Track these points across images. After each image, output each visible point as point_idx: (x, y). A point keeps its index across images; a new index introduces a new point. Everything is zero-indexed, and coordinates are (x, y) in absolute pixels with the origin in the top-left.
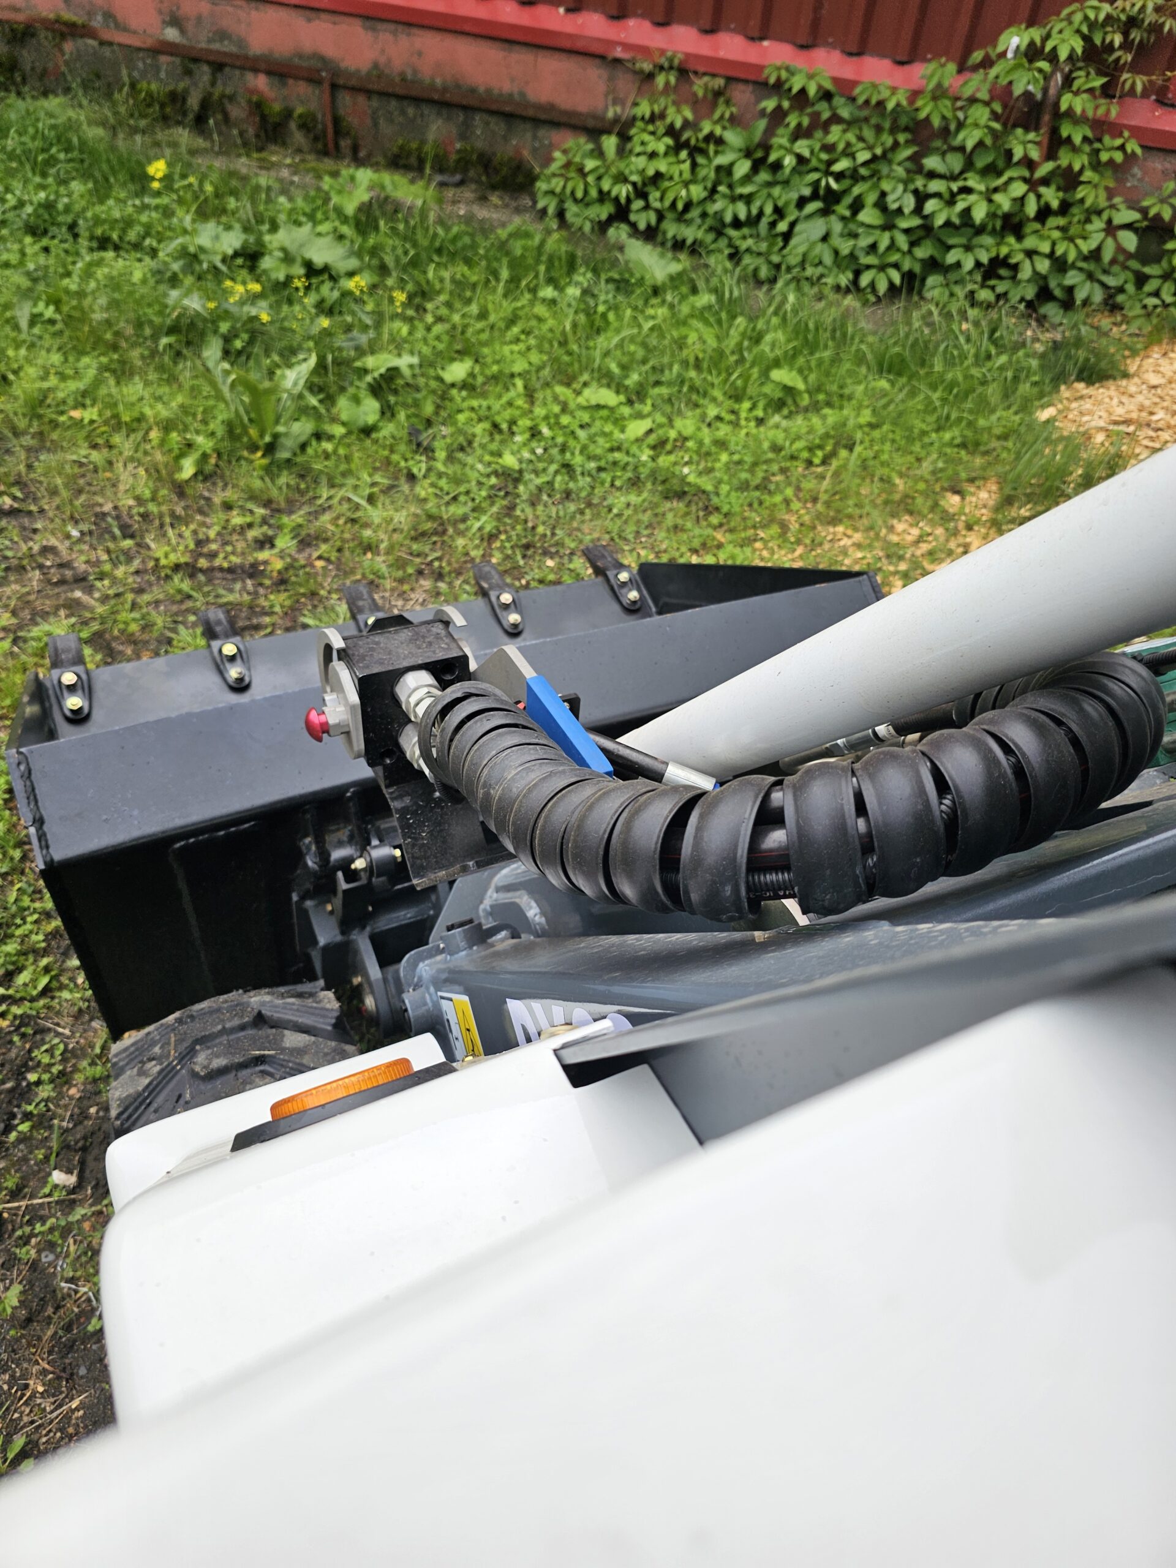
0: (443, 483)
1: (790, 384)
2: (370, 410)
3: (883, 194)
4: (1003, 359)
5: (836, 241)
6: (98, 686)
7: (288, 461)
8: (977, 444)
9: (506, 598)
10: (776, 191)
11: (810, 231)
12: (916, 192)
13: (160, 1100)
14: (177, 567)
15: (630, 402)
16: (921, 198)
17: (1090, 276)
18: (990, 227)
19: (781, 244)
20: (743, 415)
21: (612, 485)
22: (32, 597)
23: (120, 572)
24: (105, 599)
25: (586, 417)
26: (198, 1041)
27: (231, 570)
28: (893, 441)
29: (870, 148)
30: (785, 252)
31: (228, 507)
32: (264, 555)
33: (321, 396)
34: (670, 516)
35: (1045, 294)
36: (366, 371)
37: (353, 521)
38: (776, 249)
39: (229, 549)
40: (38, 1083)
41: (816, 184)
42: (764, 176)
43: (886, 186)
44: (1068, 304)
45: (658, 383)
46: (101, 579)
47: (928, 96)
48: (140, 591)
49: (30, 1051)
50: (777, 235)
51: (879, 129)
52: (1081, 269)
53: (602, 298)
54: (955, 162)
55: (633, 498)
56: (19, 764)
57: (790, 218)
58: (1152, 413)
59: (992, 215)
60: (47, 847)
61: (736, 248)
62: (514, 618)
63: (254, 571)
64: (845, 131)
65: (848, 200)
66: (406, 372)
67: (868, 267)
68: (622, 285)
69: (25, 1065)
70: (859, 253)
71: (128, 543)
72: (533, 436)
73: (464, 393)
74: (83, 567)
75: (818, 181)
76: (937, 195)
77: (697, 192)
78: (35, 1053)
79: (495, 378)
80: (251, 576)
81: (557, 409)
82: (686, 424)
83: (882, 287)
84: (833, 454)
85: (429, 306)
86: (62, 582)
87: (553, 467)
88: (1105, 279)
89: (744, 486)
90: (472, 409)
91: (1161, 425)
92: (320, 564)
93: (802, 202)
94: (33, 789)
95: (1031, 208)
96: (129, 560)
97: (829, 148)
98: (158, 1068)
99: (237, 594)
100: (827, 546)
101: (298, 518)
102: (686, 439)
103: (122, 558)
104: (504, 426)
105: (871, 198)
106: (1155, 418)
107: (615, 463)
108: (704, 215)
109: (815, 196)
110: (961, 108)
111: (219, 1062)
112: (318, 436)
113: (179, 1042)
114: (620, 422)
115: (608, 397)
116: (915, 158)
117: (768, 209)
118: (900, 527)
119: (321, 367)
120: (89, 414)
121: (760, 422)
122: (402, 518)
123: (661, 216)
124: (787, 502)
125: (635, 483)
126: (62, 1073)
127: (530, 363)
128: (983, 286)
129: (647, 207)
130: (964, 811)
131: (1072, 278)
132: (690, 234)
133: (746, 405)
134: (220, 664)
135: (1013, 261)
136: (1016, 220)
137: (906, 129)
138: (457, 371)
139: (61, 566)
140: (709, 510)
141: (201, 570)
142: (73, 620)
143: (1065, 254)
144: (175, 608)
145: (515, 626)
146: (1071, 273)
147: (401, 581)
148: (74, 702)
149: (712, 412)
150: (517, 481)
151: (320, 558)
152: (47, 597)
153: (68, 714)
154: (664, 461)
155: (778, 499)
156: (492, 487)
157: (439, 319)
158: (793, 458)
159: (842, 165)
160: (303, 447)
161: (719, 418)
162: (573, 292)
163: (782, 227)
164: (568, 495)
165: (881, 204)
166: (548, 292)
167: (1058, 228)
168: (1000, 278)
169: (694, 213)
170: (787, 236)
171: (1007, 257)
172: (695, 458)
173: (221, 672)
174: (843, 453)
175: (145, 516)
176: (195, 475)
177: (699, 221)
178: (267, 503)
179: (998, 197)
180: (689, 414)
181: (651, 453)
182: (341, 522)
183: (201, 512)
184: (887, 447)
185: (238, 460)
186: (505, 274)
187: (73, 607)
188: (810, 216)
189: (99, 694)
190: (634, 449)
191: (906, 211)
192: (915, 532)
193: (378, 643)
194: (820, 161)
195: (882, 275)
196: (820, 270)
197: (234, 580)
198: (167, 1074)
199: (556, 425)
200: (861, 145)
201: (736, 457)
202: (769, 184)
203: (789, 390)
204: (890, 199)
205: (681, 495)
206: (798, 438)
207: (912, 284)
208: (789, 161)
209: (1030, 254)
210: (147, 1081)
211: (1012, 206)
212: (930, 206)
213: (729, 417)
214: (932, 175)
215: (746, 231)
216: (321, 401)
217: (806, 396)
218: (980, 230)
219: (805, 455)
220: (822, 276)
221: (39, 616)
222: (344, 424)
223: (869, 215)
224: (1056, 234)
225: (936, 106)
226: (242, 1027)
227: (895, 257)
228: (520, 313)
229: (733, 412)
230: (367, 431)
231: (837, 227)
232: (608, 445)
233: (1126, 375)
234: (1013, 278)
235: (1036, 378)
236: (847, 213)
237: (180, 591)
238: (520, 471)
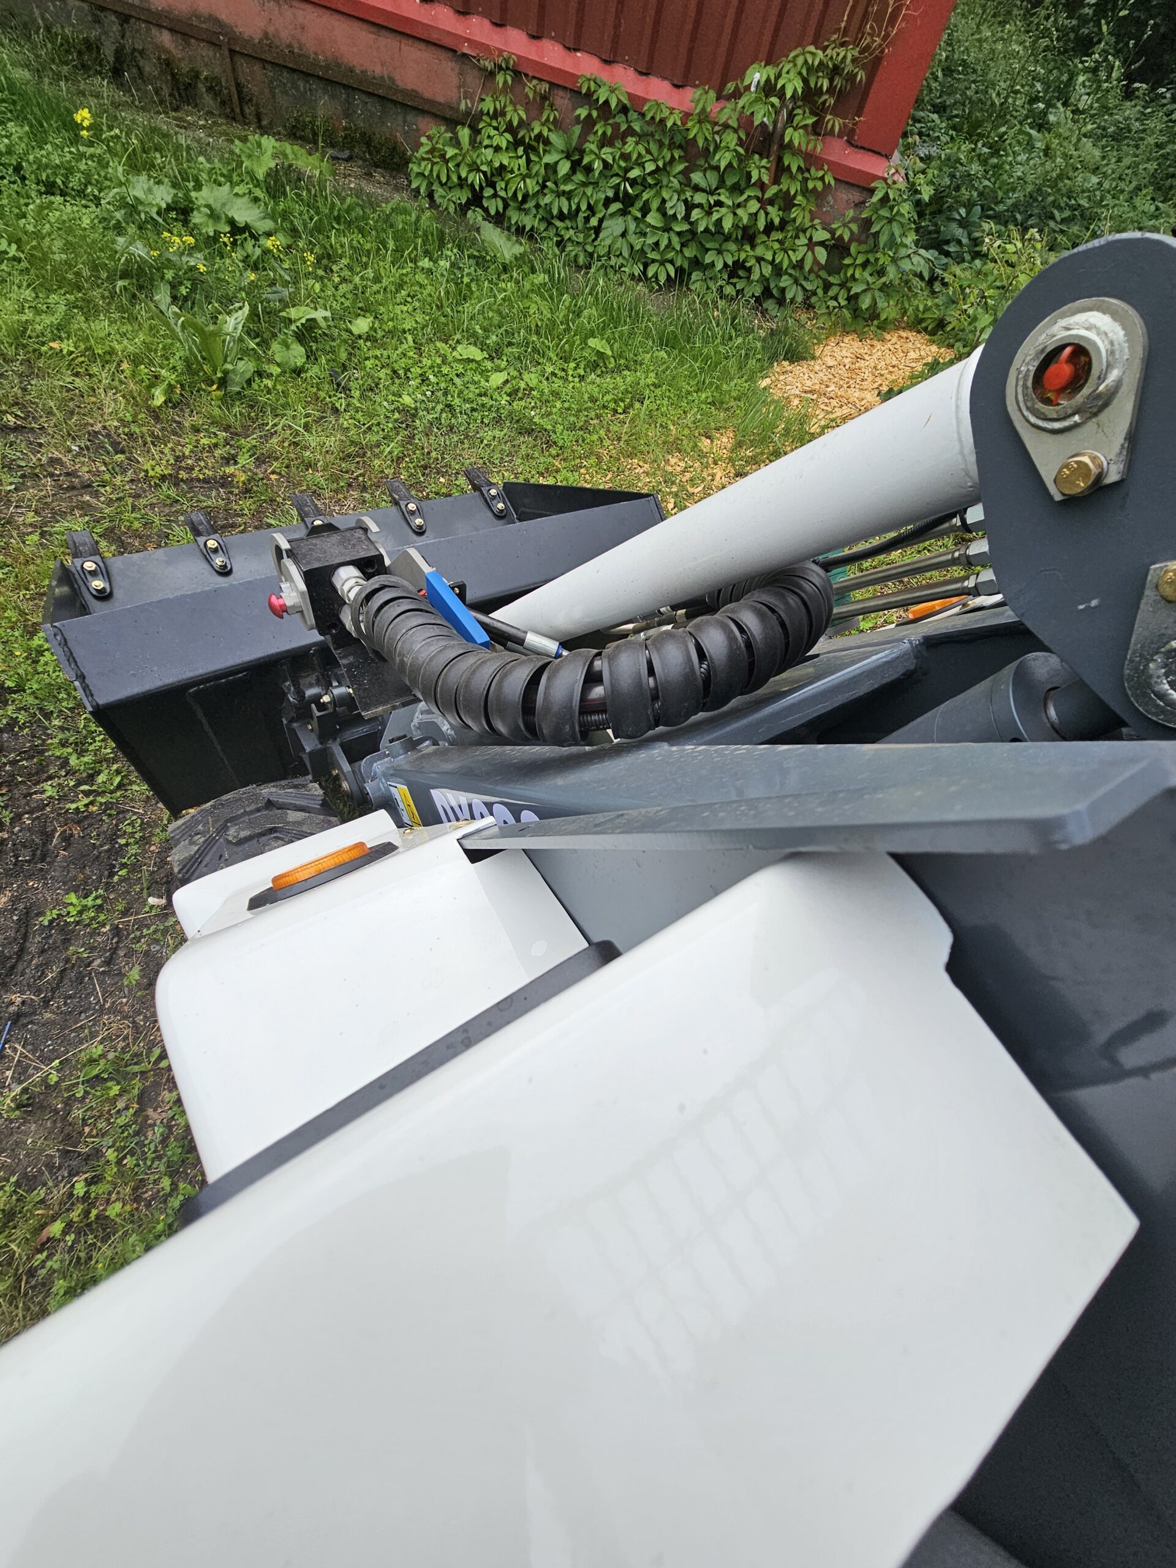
0: (359, 415)
1: (602, 350)
2: (297, 354)
3: (664, 201)
4: (740, 340)
5: (632, 238)
6: (114, 571)
7: (239, 393)
8: (722, 403)
9: (412, 506)
10: (589, 191)
11: (613, 227)
12: (686, 201)
13: (208, 858)
14: (163, 478)
15: (491, 358)
16: (690, 207)
17: (796, 281)
18: (734, 236)
19: (593, 236)
20: (570, 372)
21: (482, 422)
22: (49, 500)
23: (118, 480)
24: (110, 502)
25: (460, 368)
26: (227, 821)
27: (206, 481)
28: (669, 397)
29: (655, 160)
30: (596, 243)
31: (196, 430)
32: (229, 470)
33: (258, 340)
34: (523, 447)
35: (767, 293)
36: (290, 321)
37: (296, 444)
38: (590, 240)
39: (202, 464)
40: (127, 845)
41: (616, 187)
42: (579, 177)
43: (665, 195)
44: (781, 302)
45: (510, 344)
46: (104, 486)
47: (696, 118)
48: (137, 496)
49: (117, 825)
50: (591, 228)
51: (661, 144)
52: (790, 275)
53: (466, 271)
54: (713, 179)
55: (497, 433)
56: (55, 635)
57: (600, 215)
58: (827, 386)
59: (735, 226)
60: (92, 695)
61: (561, 236)
62: (419, 521)
63: (225, 482)
64: (637, 143)
65: (639, 204)
66: (323, 324)
67: (654, 261)
68: (480, 261)
69: (115, 834)
70: (647, 250)
71: (120, 457)
72: (423, 381)
73: (369, 344)
74: (87, 476)
75: (619, 184)
76: (700, 206)
77: (532, 185)
78: (121, 826)
79: (391, 333)
80: (222, 486)
81: (439, 361)
82: (531, 378)
83: (662, 279)
84: (631, 405)
85: (335, 268)
86: (72, 488)
87: (440, 407)
88: (804, 283)
89: (572, 428)
90: (376, 357)
91: (832, 395)
92: (273, 477)
93: (607, 202)
94: (71, 653)
95: (761, 224)
96: (124, 471)
97: (625, 157)
98: (203, 839)
99: (214, 499)
100: (627, 473)
101: (252, 441)
102: (532, 389)
103: (117, 469)
104: (401, 372)
105: (655, 205)
106: (829, 389)
107: (483, 405)
108: (537, 206)
109: (616, 198)
110: (717, 133)
111: (244, 834)
112: (260, 374)
113: (214, 822)
114: (485, 373)
115: (475, 353)
116: (686, 173)
117: (584, 207)
118: (673, 461)
119: (254, 315)
120: (67, 346)
121: (582, 378)
122: (331, 442)
123: (506, 206)
124: (601, 439)
125: (498, 421)
126: (143, 838)
127: (416, 322)
128: (728, 283)
129: (495, 195)
130: (715, 671)
131: (785, 281)
132: (528, 222)
133: (572, 365)
134: (207, 555)
135: (748, 265)
136: (751, 232)
137: (680, 147)
138: (362, 325)
139: (68, 474)
140: (550, 444)
141: (182, 480)
142: (87, 518)
143: (781, 262)
144: (167, 510)
145: (420, 527)
146: (785, 277)
147: (336, 491)
148: (98, 584)
149: (549, 369)
150: (414, 416)
151: (273, 472)
152: (62, 500)
153: (94, 593)
154: (517, 405)
155: (595, 437)
156: (396, 421)
157: (344, 280)
158: (605, 407)
159: (634, 173)
160: (249, 382)
161: (553, 374)
162: (444, 264)
163: (594, 222)
164: (451, 428)
165: (662, 210)
166: (425, 263)
167: (777, 241)
168: (740, 278)
169: (530, 204)
170: (597, 230)
171: (744, 261)
172: (539, 404)
173: (209, 561)
174: (637, 405)
175: (130, 435)
176: (165, 402)
177: (534, 211)
178: (227, 429)
179: (740, 212)
180: (533, 369)
181: (508, 398)
182: (286, 444)
183: (175, 433)
184: (665, 402)
185: (198, 391)
186: (391, 245)
187: (85, 508)
188: (612, 215)
189: (117, 579)
190: (496, 396)
191: (679, 217)
192: (682, 464)
193: (315, 545)
194: (620, 167)
195: (662, 268)
196: (620, 261)
197: (211, 489)
198: (210, 843)
199: (438, 373)
200: (649, 157)
201: (566, 405)
202: (584, 184)
203: (600, 355)
204: (668, 205)
205: (530, 432)
206: (608, 392)
207: (681, 278)
208: (597, 165)
209: (760, 260)
210: (196, 848)
211: (749, 219)
212: (696, 214)
213: (561, 374)
214: (697, 188)
215: (568, 223)
216: (258, 344)
217: (612, 360)
218: (727, 238)
219: (612, 405)
220: (622, 265)
221: (57, 515)
222: (278, 365)
223: (653, 218)
224: (776, 246)
225: (701, 128)
226: (258, 810)
227: (670, 255)
228: (406, 279)
229: (563, 370)
230: (298, 372)
231: (632, 226)
232: (477, 391)
233: (814, 358)
234: (748, 278)
235: (759, 356)
236: (639, 215)
237: (168, 497)
238: (416, 409)
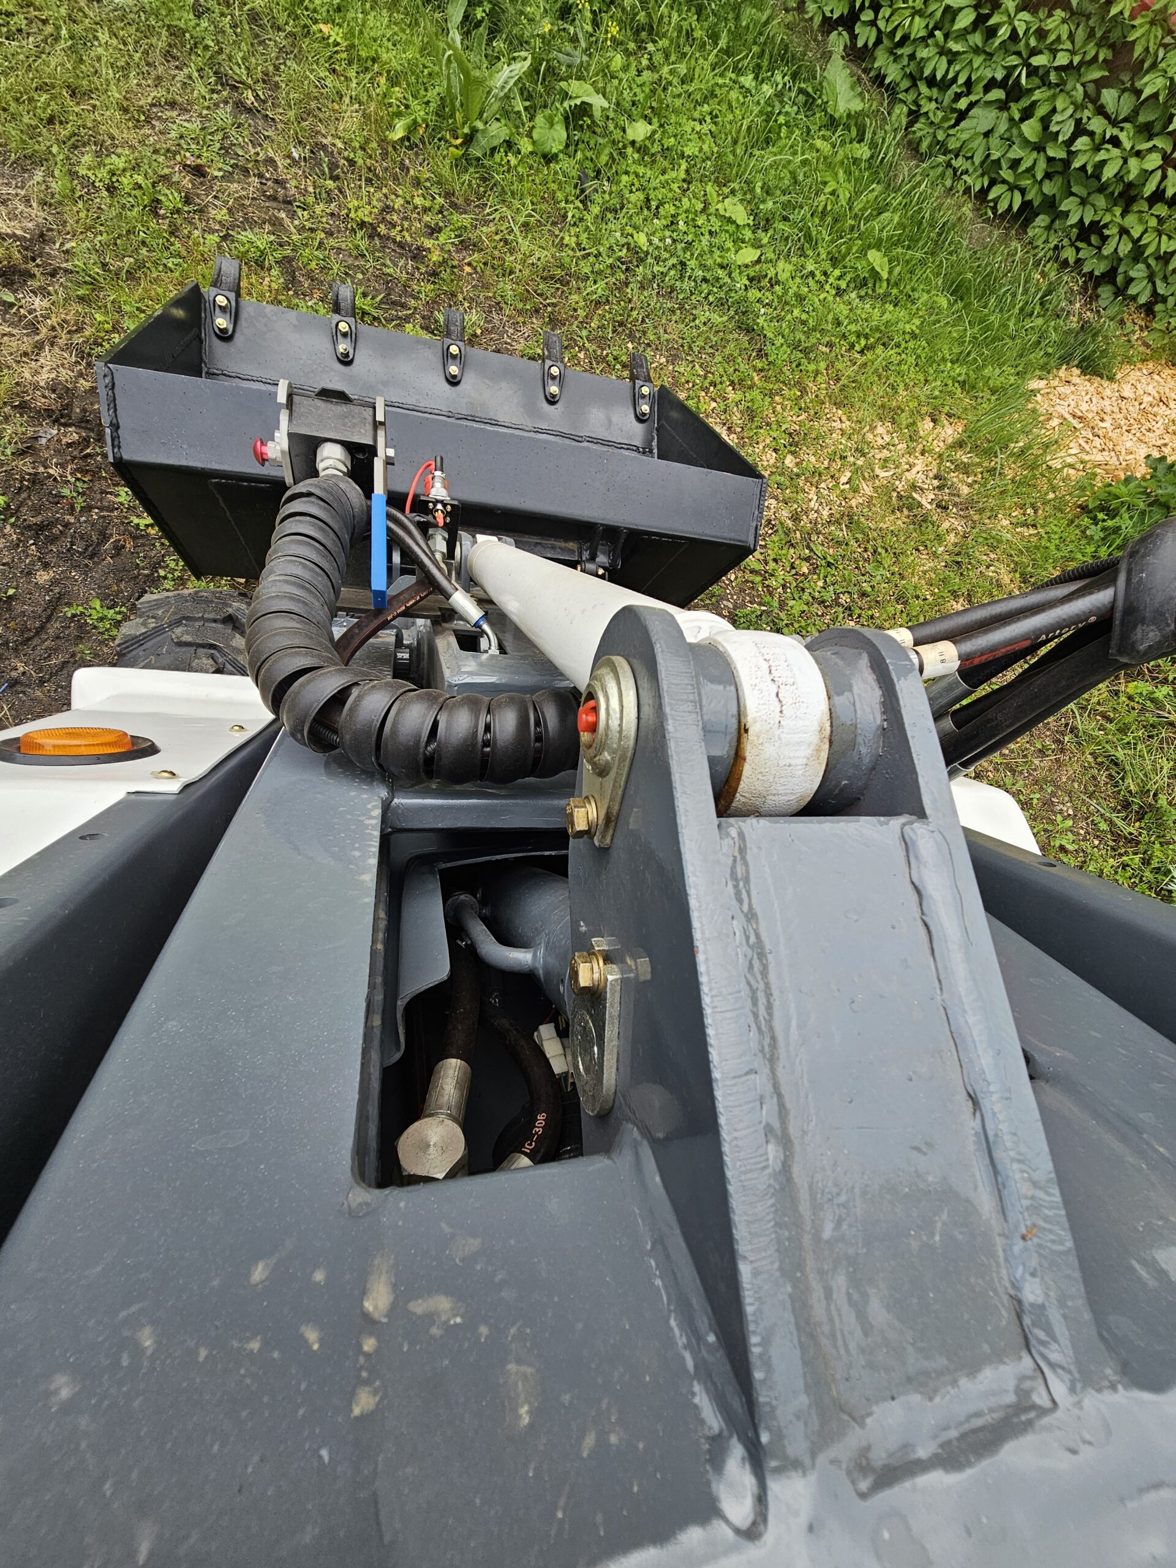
0: (583, 236)
1: (878, 269)
2: (556, 137)
3: (1054, 111)
4: (1040, 321)
5: (994, 141)
6: (244, 315)
7: (478, 159)
8: (974, 387)
9: (555, 371)
10: (978, 61)
11: (983, 118)
12: (1078, 122)
13: (149, 644)
14: (362, 225)
15: (755, 228)
16: (1080, 130)
17: (1151, 278)
18: (1111, 189)
19: (953, 122)
20: (831, 280)
21: (706, 298)
22: (247, 202)
23: (318, 209)
24: (301, 229)
25: (716, 225)
26: (184, 618)
27: (401, 245)
28: (919, 357)
29: (1073, 53)
30: (951, 132)
31: (417, 183)
32: (428, 243)
33: (527, 104)
34: (732, 345)
35: (1109, 276)
36: (566, 96)
37: (506, 242)
38: (946, 125)
39: (406, 224)
41: (1010, 70)
42: (977, 39)
43: (1060, 104)
44: (1120, 292)
45: (785, 219)
46: (304, 210)
47: (1151, 14)
48: (330, 234)
50: (953, 110)
51: (1091, 34)
52: (1149, 266)
53: (787, 108)
54: (1127, 104)
55: (716, 318)
56: (105, 376)
57: (973, 98)
58: (1102, 420)
59: (1119, 177)
60: (119, 447)
61: (919, 106)
62: (554, 389)
63: (418, 255)
64: (1064, 21)
65: (1025, 103)
66: (597, 114)
67: (1004, 182)
68: (810, 103)
70: (1004, 165)
71: (330, 184)
72: (672, 223)
73: (636, 156)
74: (293, 191)
75: (1015, 67)
76: (1091, 134)
77: (918, 27)
79: (665, 151)
80: (414, 258)
81: (700, 206)
82: (784, 269)
83: (1002, 207)
84: (872, 348)
85: (651, 47)
86: (273, 198)
87: (674, 261)
88: (1159, 283)
89: (796, 346)
90: (637, 175)
91: (1100, 433)
92: (468, 269)
93: (989, 87)
94: (114, 399)
95: (1150, 188)
96: (330, 201)
97: (1041, 34)
98: (154, 625)
99: (398, 269)
100: (822, 422)
101: (466, 220)
102: (778, 283)
103: (324, 195)
104: (654, 204)
105: (1041, 111)
106: (1102, 424)
107: (718, 279)
108: (912, 57)
109: (1002, 84)
110: (1165, 46)
112: (509, 145)
114: (738, 242)
115: (740, 214)
116: (1100, 84)
117: (961, 80)
118: (880, 430)
119: (534, 70)
120: (335, 34)
121: (840, 292)
122: (543, 256)
123: (878, 42)
124: (817, 373)
125: (721, 303)
127: (701, 150)
128: (1072, 245)
129: (873, 23)
131: (1138, 272)
132: (893, 73)
133: (837, 273)
134: (336, 335)
135: (1106, 232)
136: (1133, 193)
137: (1112, 46)
138: (639, 131)
139: (276, 181)
140: (761, 354)
141: (379, 235)
142: (272, 238)
143: (1147, 245)
144: (350, 261)
145: (554, 396)
146: (1141, 266)
147: (520, 312)
148: (221, 322)
149: (810, 266)
150: (641, 260)
151: (469, 264)
152: (259, 207)
153: (217, 330)
154: (754, 294)
155: (812, 367)
156: (619, 259)
157: (652, 67)
158: (844, 336)
159: (1038, 61)
160: (493, 150)
161: (812, 274)
162: (767, 90)
163: (963, 104)
164: (673, 289)
165: (1045, 121)
166: (748, 80)
167: (1157, 217)
168: (1090, 244)
169: (906, 51)
170: (962, 115)
171: (1106, 226)
172: (775, 303)
173: (335, 343)
174: (880, 349)
175: (352, 163)
176: (402, 139)
177: (905, 61)
178: (448, 195)
179: (1133, 162)
180: (794, 259)
181: (747, 283)
182: (497, 238)
183: (396, 179)
184: (912, 360)
185: (440, 140)
186: (723, 43)
187: (277, 223)
188: (989, 103)
189: (243, 323)
190: (735, 274)
191: (1061, 139)
192: (887, 438)
193: (317, 408)
194: (1027, 44)
195: (1009, 194)
196: (967, 165)
197: (401, 256)
199: (691, 223)
200: (1068, 45)
201: (804, 317)
202: (977, 50)
203: (875, 275)
204: (1057, 118)
205: (749, 330)
206: (856, 321)
207: (1026, 214)
208: (1004, 32)
209: (1124, 231)
211: (1138, 175)
212: (1082, 143)
213: (819, 276)
214: (1101, 111)
215: (935, 93)
216: (526, 108)
217: (885, 284)
218: (1102, 189)
219: (853, 338)
220: (966, 172)
221: (249, 223)
222: (534, 143)
223: (1030, 129)
224: (1153, 222)
225: (1149, 31)
227: (1026, 182)
228: (718, 91)
229: (825, 274)
230: (549, 158)
231: (1003, 127)
232: (719, 260)
233: (1111, 379)
234: (1099, 248)
235: (1050, 350)
236: (1017, 116)
237: (357, 247)
238: (647, 253)
